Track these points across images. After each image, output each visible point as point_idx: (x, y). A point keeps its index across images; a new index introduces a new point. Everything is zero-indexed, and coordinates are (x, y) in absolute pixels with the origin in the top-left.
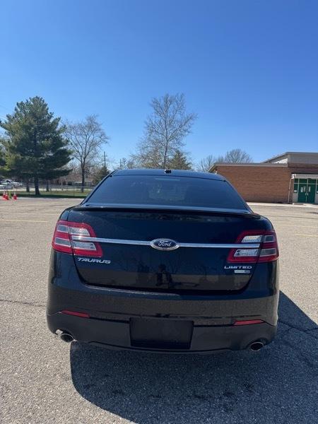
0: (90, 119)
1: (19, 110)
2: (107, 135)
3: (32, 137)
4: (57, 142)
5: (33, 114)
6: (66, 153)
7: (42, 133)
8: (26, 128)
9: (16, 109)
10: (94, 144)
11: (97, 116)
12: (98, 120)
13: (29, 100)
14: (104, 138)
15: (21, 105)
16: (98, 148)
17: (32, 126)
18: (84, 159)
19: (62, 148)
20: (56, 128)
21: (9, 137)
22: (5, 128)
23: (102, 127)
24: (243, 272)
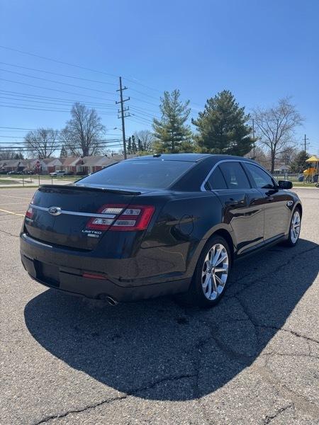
0: (283, 102)
1: (208, 106)
2: (302, 116)
3: (218, 130)
4: (242, 131)
5: (221, 109)
6: (249, 141)
7: (228, 124)
8: (213, 122)
9: (206, 106)
10: (286, 128)
11: (291, 97)
12: (292, 102)
13: (217, 95)
14: (298, 120)
15: (210, 102)
16: (290, 133)
17: (219, 119)
18: (275, 145)
19: (245, 137)
20: (241, 117)
21: (199, 133)
22: (196, 125)
23: (296, 109)
24: (94, 236)
